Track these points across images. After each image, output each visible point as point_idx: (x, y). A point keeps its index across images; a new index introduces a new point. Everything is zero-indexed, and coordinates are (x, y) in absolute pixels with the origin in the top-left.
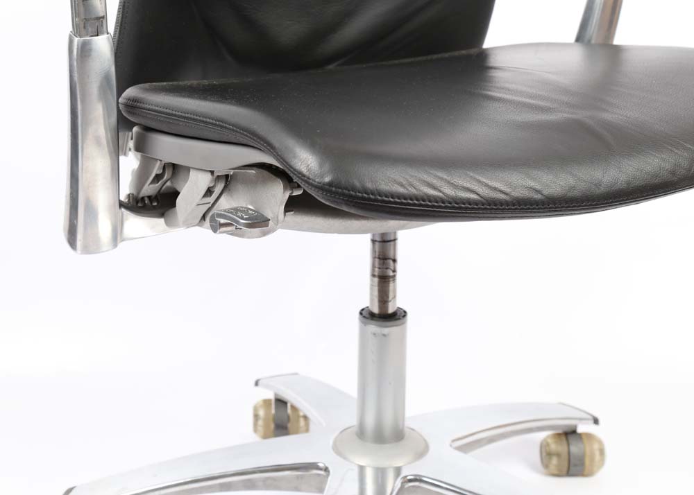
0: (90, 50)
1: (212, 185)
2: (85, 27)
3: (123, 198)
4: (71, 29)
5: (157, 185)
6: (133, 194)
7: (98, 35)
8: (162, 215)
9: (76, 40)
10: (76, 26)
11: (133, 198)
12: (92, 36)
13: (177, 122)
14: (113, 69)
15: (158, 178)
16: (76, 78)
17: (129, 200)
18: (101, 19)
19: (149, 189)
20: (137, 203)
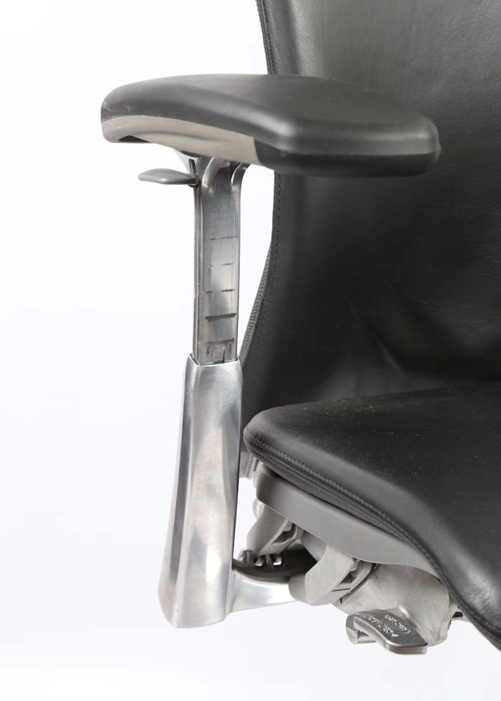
0: (212, 381)
1: (354, 570)
2: (208, 352)
3: (237, 556)
4: (191, 352)
5: (284, 543)
6: (251, 551)
7: (223, 362)
8: (286, 579)
9: (195, 367)
10: (196, 348)
11: (251, 555)
12: (216, 363)
13: (315, 486)
14: (239, 403)
15: (285, 535)
16: (191, 413)
17: (245, 559)
18: (231, 342)
19: (272, 546)
20: (255, 561)
